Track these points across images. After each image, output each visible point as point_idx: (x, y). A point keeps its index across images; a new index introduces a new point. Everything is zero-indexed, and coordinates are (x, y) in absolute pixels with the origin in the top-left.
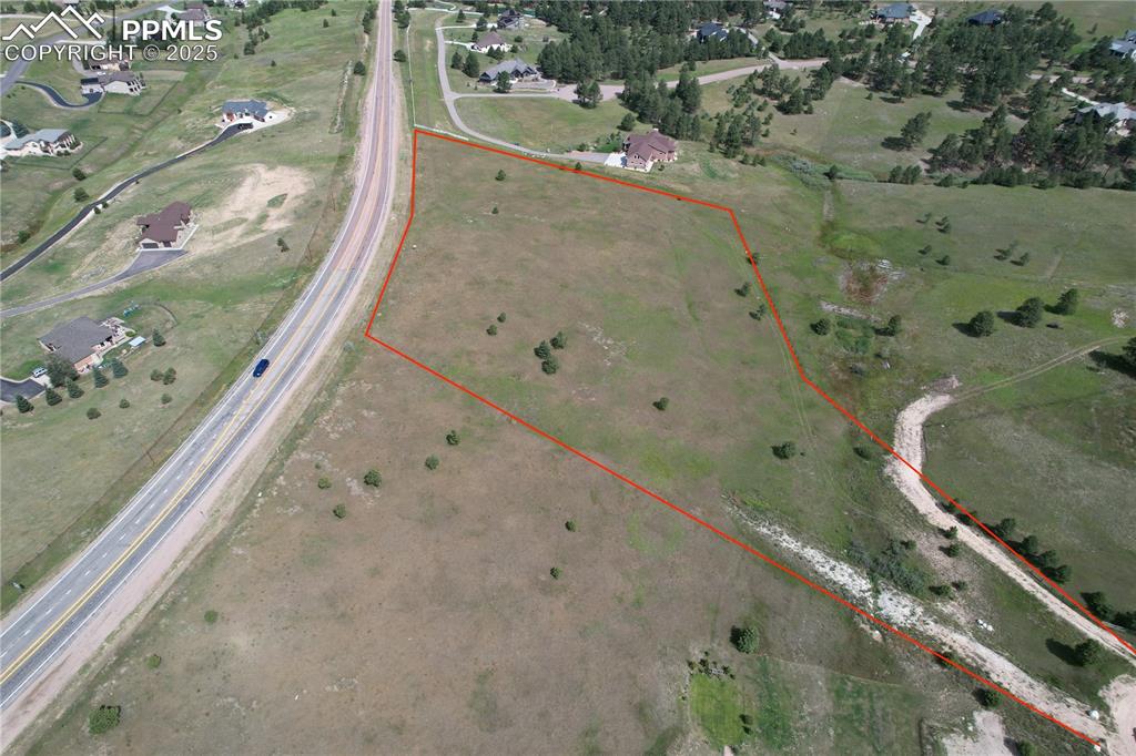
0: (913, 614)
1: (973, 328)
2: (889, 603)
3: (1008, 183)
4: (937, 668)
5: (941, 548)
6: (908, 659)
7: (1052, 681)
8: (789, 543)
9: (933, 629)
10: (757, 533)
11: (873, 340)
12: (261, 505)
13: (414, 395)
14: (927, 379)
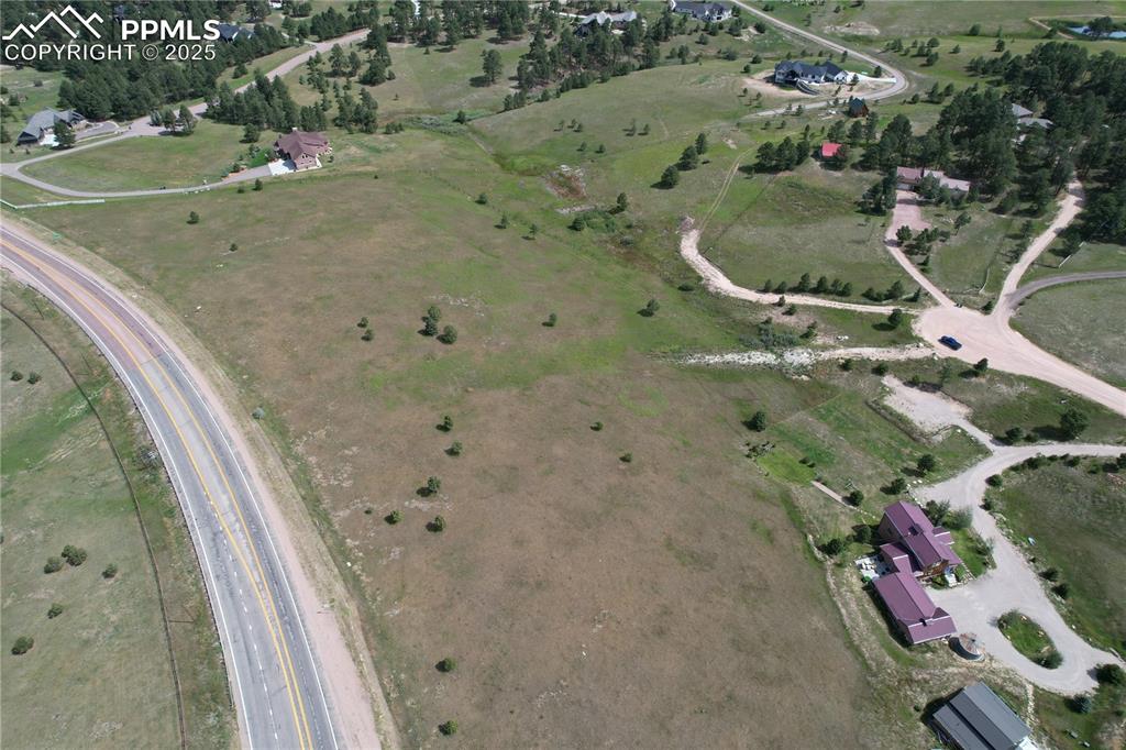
0: (811, 354)
1: (667, 183)
2: (793, 357)
3: (583, 85)
4: (846, 374)
5: (783, 314)
6: (830, 379)
7: (893, 343)
8: (713, 359)
9: (825, 355)
10: (690, 365)
11: (615, 218)
12: (363, 570)
13: (368, 416)
14: (673, 227)
